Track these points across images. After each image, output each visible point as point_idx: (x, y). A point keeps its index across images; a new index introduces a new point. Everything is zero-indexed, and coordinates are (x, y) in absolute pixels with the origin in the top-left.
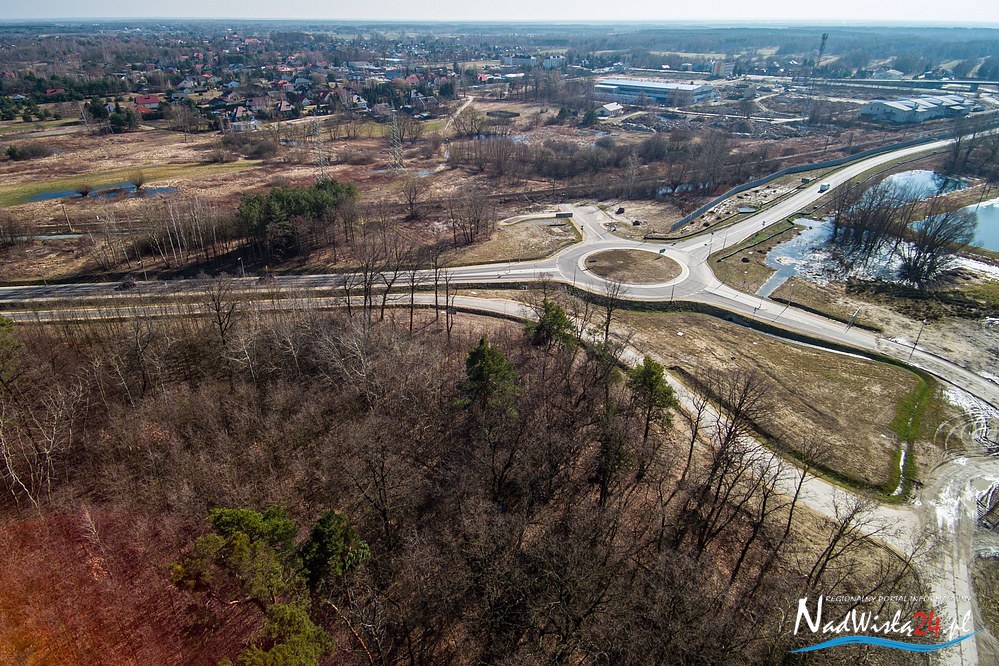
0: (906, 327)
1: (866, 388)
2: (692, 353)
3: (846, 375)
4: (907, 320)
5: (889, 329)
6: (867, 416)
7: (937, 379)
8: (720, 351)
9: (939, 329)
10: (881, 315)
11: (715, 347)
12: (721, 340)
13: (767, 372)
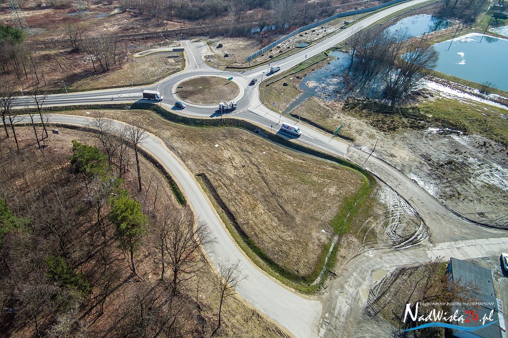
0: (372, 137)
1: (325, 189)
2: (218, 161)
3: (315, 179)
4: (374, 131)
5: (359, 139)
6: (318, 214)
7: (378, 180)
8: (238, 160)
9: (393, 138)
10: (358, 128)
11: (235, 157)
12: (242, 150)
13: (263, 178)
